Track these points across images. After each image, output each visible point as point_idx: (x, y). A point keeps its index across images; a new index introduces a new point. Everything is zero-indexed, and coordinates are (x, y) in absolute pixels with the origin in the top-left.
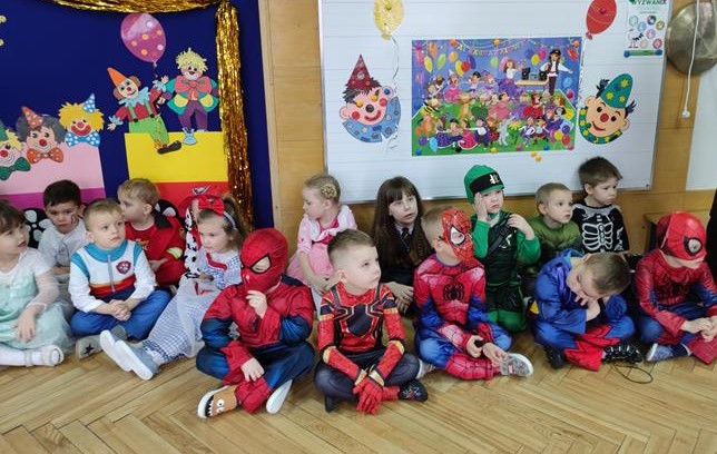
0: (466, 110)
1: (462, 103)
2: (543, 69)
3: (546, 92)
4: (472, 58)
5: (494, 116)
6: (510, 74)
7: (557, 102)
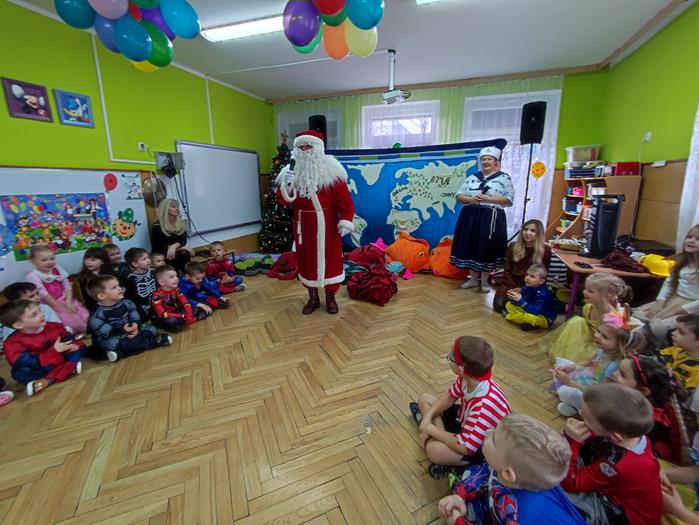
0: (47, 232)
1: (44, 228)
2: (88, 208)
3: (92, 219)
4: (44, 204)
5: (66, 233)
6: (70, 211)
7: (99, 223)
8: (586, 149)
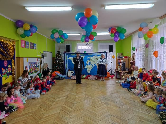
1: (31, 69)
2: (35, 65)
4: (32, 64)
8: (120, 53)
